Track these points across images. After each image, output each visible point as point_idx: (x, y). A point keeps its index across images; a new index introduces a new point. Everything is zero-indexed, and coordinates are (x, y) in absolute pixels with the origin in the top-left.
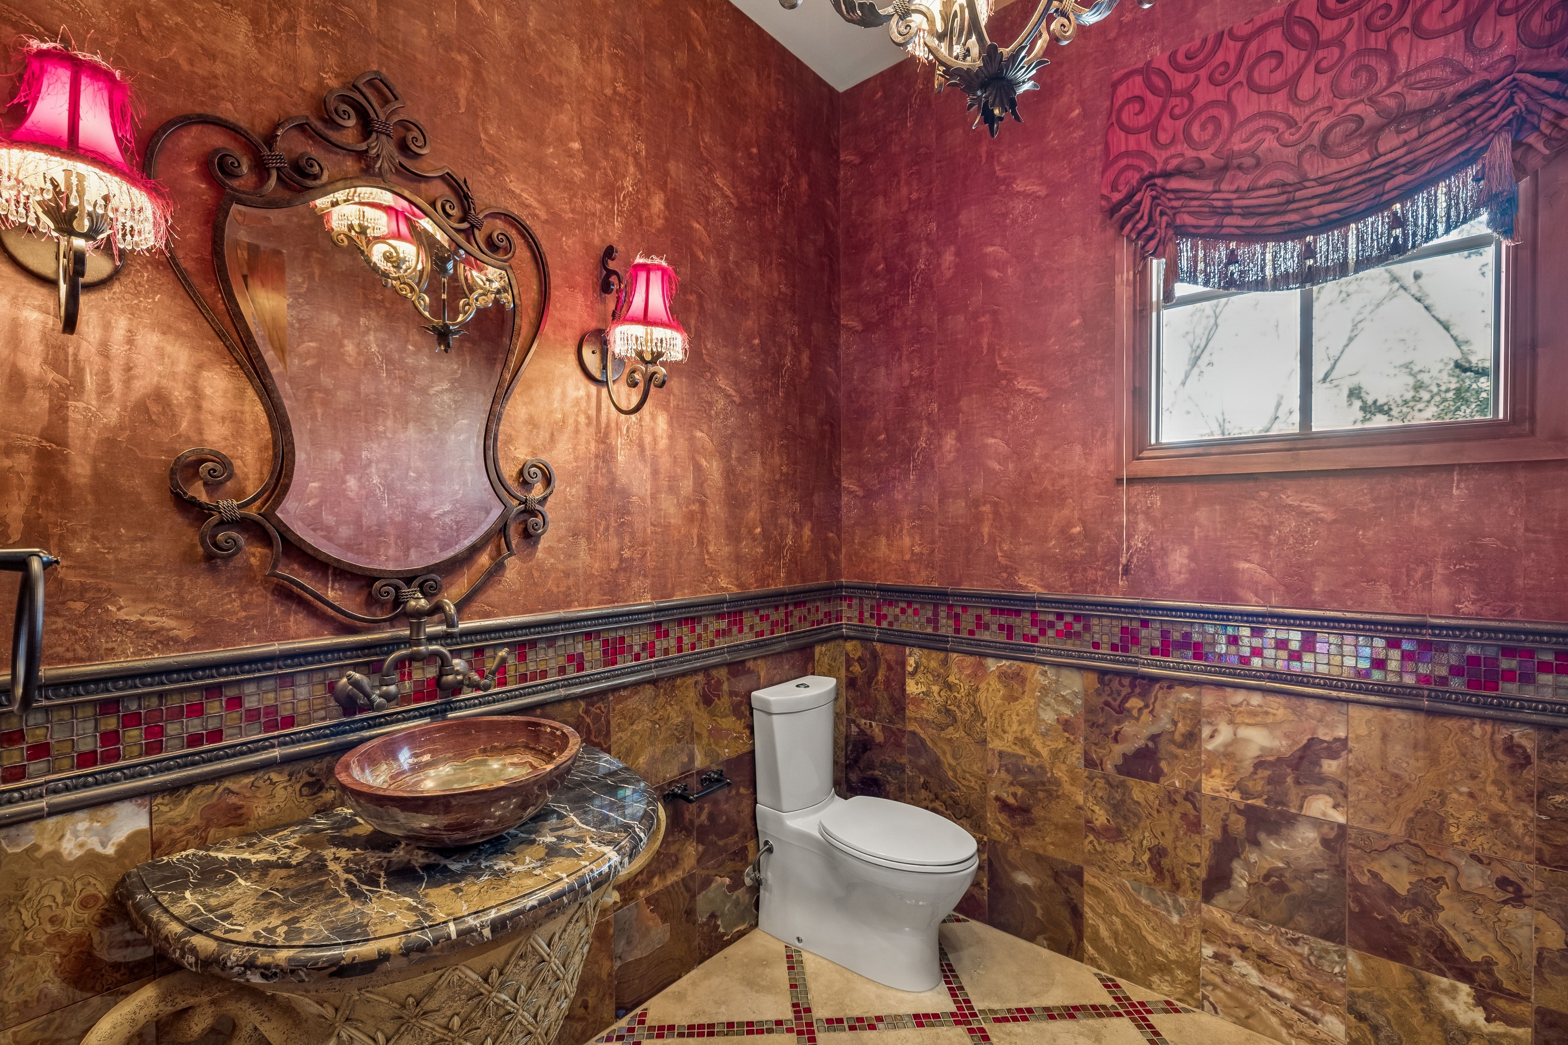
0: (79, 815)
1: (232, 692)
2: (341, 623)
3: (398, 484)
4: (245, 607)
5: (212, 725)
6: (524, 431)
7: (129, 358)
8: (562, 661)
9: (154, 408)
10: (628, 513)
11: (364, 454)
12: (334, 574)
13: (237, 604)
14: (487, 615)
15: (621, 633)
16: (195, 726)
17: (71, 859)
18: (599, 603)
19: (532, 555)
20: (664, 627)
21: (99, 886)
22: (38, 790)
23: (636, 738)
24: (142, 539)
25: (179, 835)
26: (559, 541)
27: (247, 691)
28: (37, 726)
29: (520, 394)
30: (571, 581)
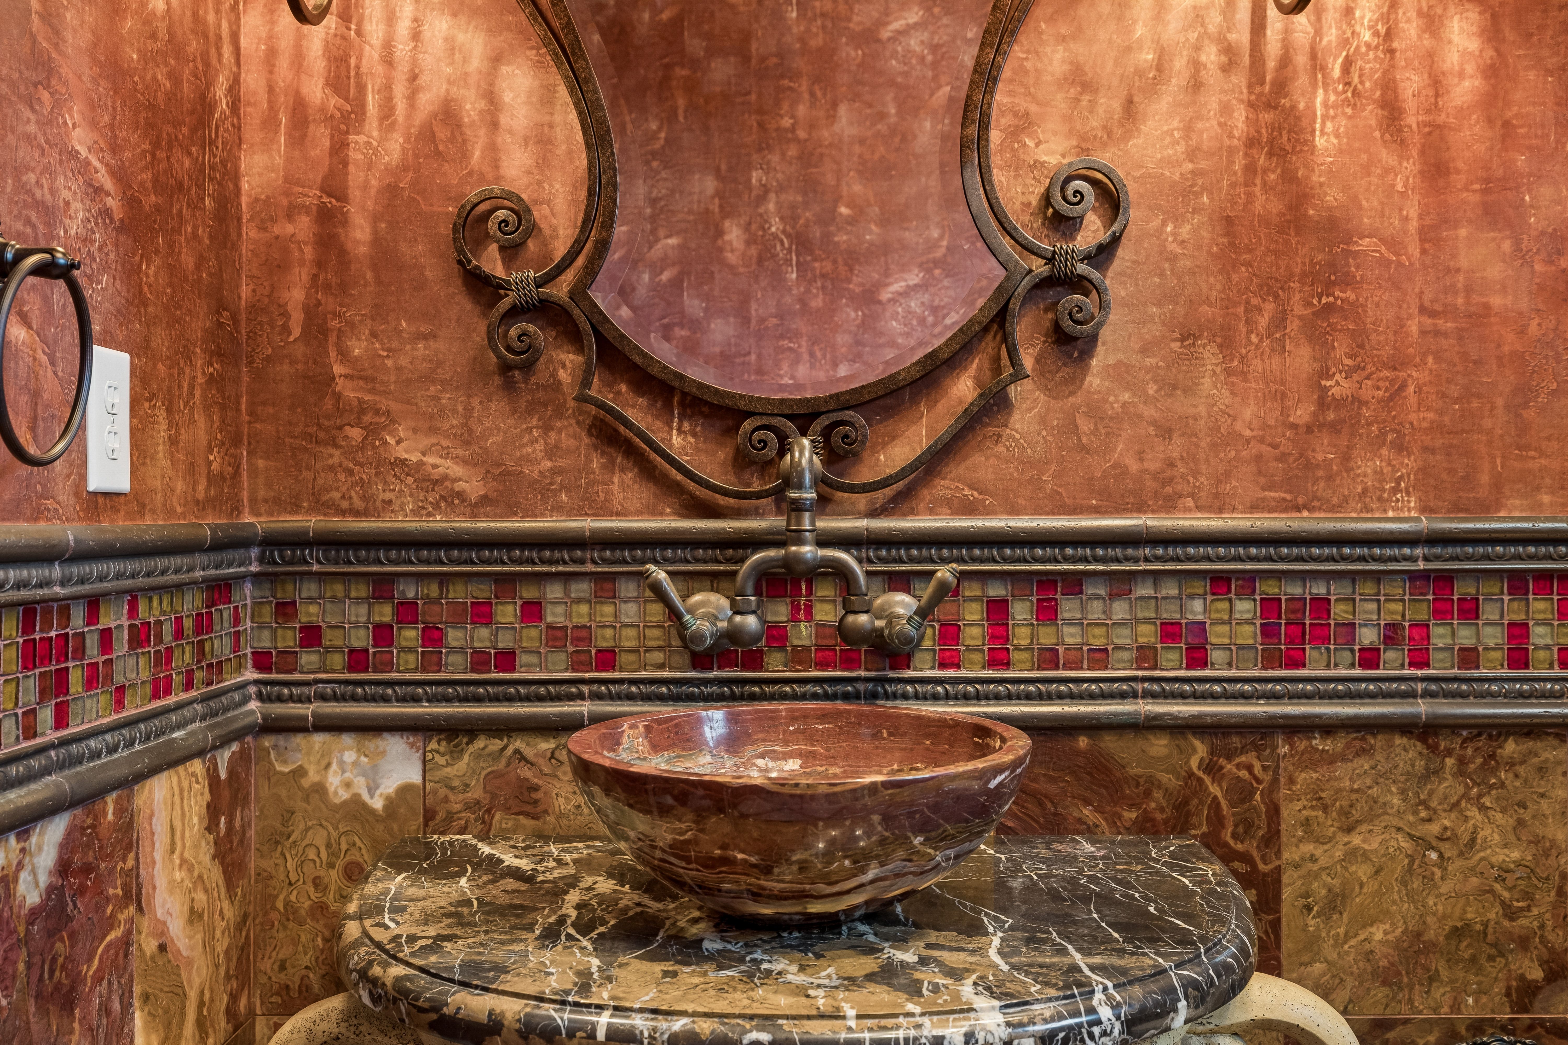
0: (347, 739)
1: (529, 593)
2: (692, 496)
3: (816, 233)
4: (551, 452)
5: (505, 641)
6: (1060, 101)
7: (414, 61)
8: (1148, 634)
9: (442, 134)
10: (1347, 281)
11: (756, 176)
12: (682, 405)
13: (539, 446)
14: (969, 509)
15: (1319, 589)
16: (482, 636)
17: (337, 801)
18: (1254, 507)
19: (1075, 381)
20: (1462, 589)
21: (364, 851)
22: (306, 690)
23: (1363, 871)
24: (425, 337)
25: (457, 807)
26: (1145, 350)
27: (549, 596)
28: (310, 600)
29: (1051, 20)
30: (1176, 447)
